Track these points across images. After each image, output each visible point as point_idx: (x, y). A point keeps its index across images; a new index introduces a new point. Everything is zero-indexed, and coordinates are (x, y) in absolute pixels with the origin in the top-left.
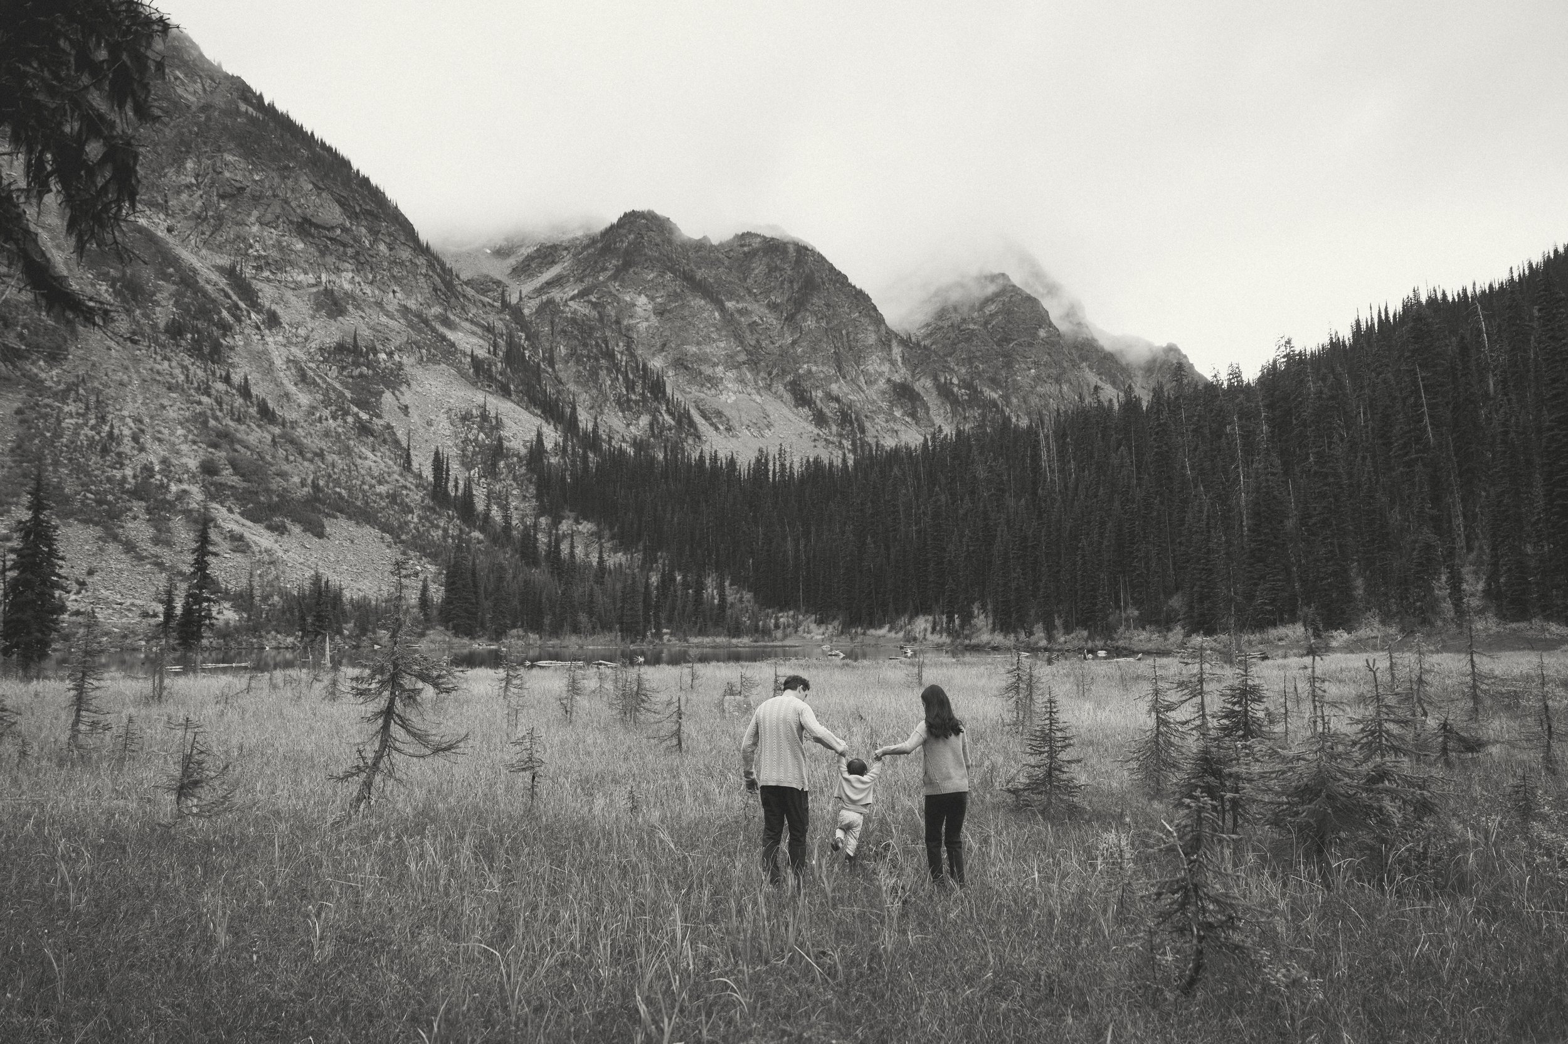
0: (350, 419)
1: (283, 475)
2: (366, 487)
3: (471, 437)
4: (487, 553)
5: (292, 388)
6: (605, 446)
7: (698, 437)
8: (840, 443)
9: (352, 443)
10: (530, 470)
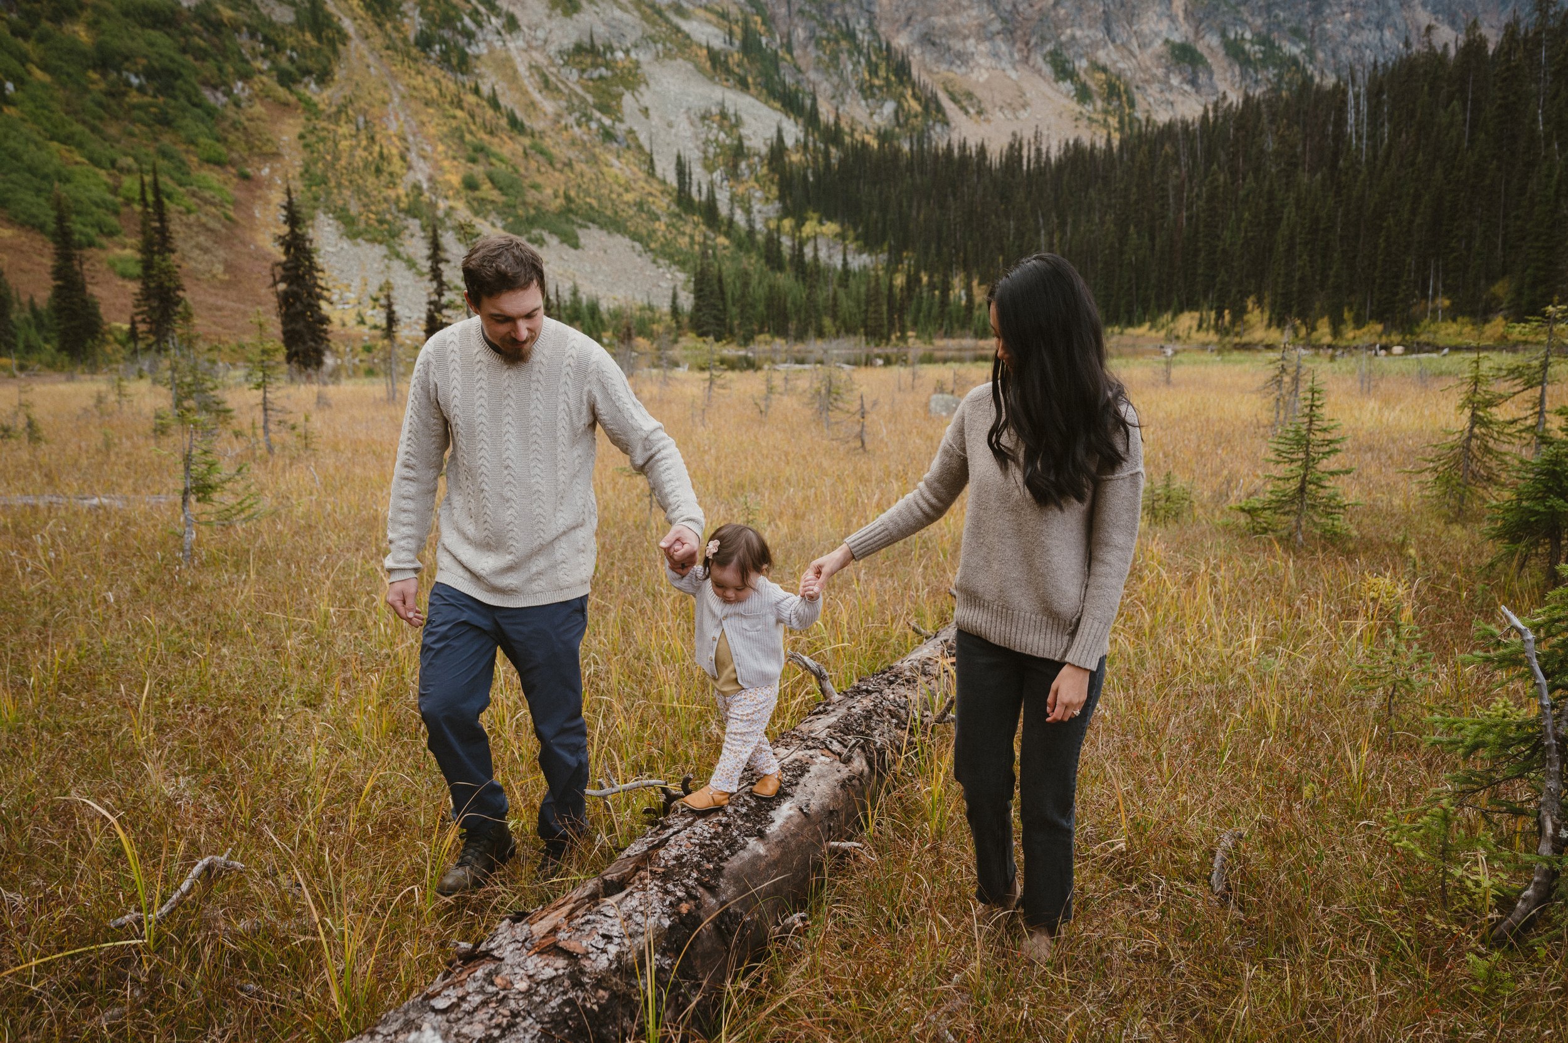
0: (594, 125)
1: (535, 187)
2: (614, 196)
3: (712, 137)
4: (733, 259)
5: (537, 96)
6: (847, 139)
7: (946, 123)
8: (1105, 120)
9: (597, 150)
10: (772, 170)
